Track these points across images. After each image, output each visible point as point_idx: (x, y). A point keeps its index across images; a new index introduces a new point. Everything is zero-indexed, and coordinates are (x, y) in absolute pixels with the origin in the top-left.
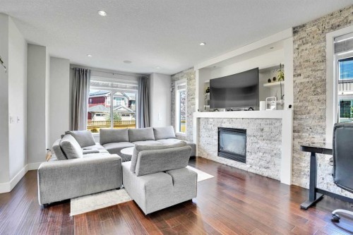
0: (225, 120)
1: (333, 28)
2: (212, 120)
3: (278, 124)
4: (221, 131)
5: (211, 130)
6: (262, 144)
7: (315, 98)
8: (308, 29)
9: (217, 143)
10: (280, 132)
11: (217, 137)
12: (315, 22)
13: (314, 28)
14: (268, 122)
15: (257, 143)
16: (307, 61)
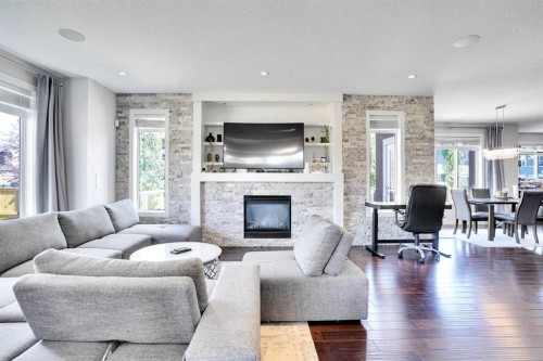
0: (256, 185)
1: (371, 108)
2: (231, 185)
3: (328, 188)
4: (250, 200)
5: (231, 200)
6: (312, 211)
7: (359, 163)
8: (355, 101)
9: (243, 219)
10: (331, 196)
11: (242, 211)
12: (359, 97)
13: (358, 102)
14: (318, 186)
15: (306, 210)
16: (353, 129)
